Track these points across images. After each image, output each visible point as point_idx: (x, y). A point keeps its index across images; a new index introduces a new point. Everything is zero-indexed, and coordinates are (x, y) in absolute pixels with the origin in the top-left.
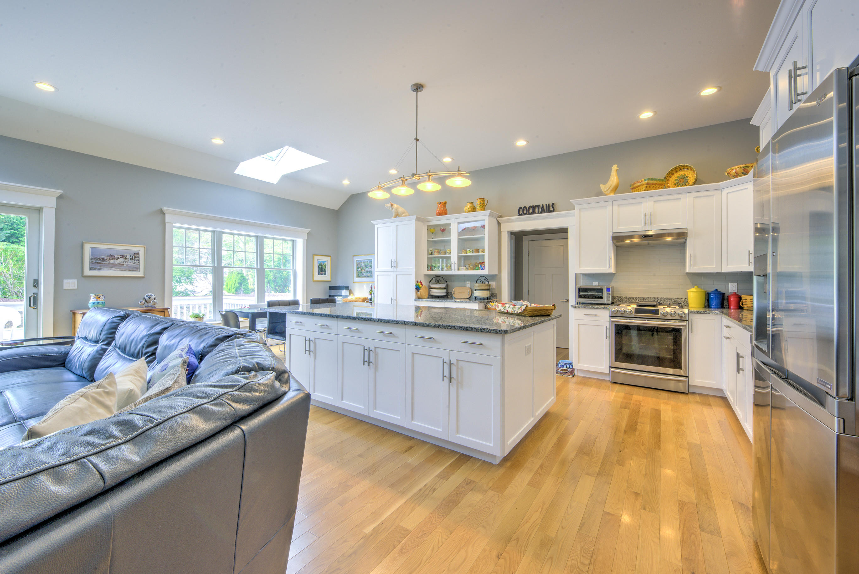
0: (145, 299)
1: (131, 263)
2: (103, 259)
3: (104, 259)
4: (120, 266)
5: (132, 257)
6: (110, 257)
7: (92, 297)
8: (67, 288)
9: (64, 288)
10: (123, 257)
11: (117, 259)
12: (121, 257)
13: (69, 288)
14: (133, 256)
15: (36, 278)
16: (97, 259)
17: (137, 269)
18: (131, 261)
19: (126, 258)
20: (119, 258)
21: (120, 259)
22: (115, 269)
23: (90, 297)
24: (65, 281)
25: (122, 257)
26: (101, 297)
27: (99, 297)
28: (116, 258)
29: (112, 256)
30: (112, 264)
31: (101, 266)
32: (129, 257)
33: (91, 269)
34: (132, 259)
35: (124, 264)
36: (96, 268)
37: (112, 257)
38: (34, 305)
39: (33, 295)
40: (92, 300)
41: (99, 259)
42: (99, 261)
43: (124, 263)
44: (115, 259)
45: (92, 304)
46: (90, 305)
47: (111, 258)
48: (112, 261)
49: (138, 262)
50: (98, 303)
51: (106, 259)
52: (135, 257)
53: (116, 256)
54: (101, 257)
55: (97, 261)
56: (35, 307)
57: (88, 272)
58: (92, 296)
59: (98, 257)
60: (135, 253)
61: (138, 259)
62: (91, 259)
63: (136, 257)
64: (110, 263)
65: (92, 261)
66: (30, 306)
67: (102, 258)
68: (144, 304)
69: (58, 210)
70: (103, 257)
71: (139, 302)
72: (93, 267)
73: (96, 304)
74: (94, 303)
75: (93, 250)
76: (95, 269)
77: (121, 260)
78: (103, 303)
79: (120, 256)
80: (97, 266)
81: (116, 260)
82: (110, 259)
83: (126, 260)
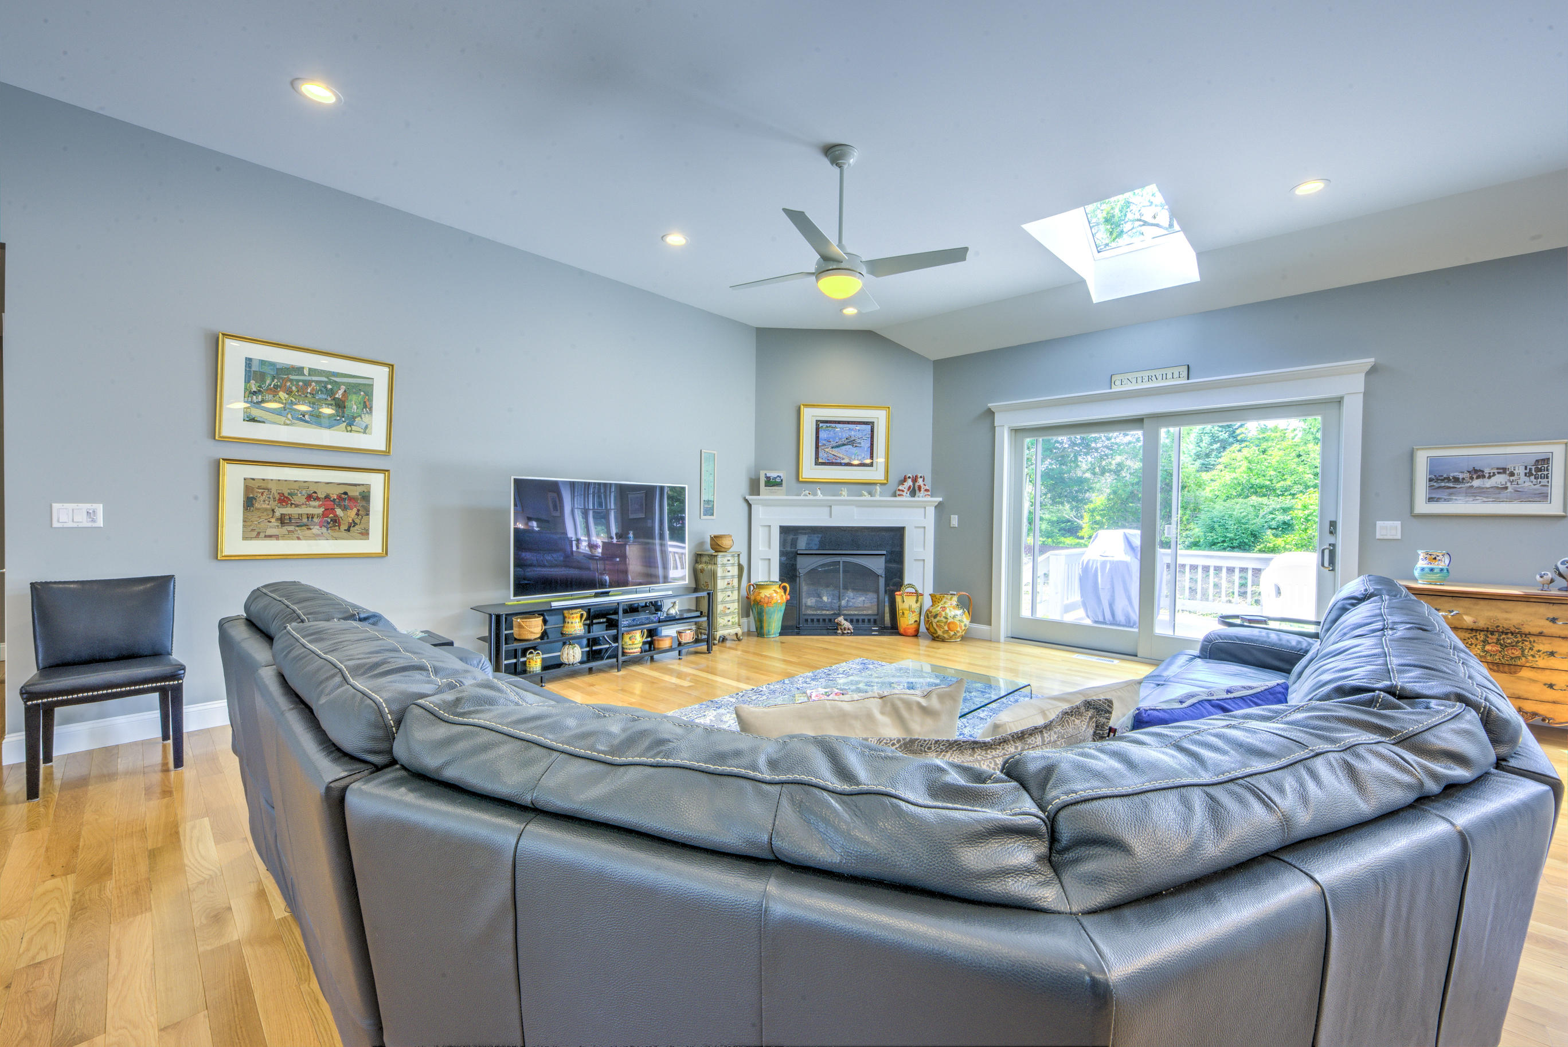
0: (1557, 569)
1: (1528, 484)
2: (1456, 480)
3: (1458, 478)
4: (1497, 491)
5: (1530, 469)
6: (1473, 473)
7: (1421, 557)
8: (1381, 537)
9: (1378, 536)
10: (1504, 472)
11: (1489, 477)
12: (1499, 473)
13: (1385, 537)
14: (1533, 468)
15: (1333, 519)
16: (1442, 480)
17: (1544, 497)
18: (1527, 479)
19: (1512, 474)
20: (1494, 474)
21: (1497, 475)
22: (1485, 499)
23: (1418, 555)
24: (1379, 524)
25: (1503, 470)
26: (1438, 558)
27: (1435, 559)
28: (1487, 475)
29: (1476, 471)
30: (1479, 488)
31: (1450, 494)
32: (1520, 471)
33: (1431, 500)
34: (1529, 474)
35: (1506, 488)
36: (1438, 498)
37: (1478, 473)
38: (1329, 565)
39: (1328, 547)
40: (1421, 563)
41: (1448, 479)
42: (1447, 484)
43: (1509, 484)
44: (1484, 477)
45: (1418, 570)
46: (1417, 573)
47: (1475, 476)
48: (1476, 483)
49: (1546, 480)
50: (1432, 570)
51: (1463, 479)
52: (1540, 468)
53: (1487, 471)
54: (1452, 475)
55: (1443, 484)
56: (1331, 568)
57: (1422, 506)
58: (1421, 554)
59: (1445, 476)
60: (1537, 461)
61: (1546, 473)
62: (1431, 480)
63: (1541, 470)
64: (1472, 486)
65: (1432, 483)
66: (1323, 565)
67: (1454, 478)
68: (1552, 581)
69: (1367, 395)
70: (1456, 474)
71: (1538, 577)
72: (1433, 496)
73: (1427, 570)
74: (1423, 569)
75: (1433, 462)
76: (1438, 500)
77: (1500, 479)
78: (1442, 570)
79: (1498, 469)
80: (1443, 494)
81: (1486, 480)
82: (1472, 478)
83: (1512, 478)
